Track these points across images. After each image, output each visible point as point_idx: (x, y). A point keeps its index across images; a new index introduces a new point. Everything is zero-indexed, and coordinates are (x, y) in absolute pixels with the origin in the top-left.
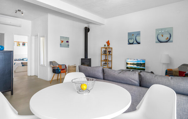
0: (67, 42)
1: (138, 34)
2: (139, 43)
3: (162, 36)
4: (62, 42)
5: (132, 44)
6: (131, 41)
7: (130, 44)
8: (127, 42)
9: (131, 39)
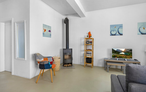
0: (50, 31)
1: (120, 27)
2: (121, 35)
3: (144, 29)
4: (45, 30)
5: (115, 35)
6: (113, 33)
7: (112, 35)
8: (110, 34)
9: (114, 31)
